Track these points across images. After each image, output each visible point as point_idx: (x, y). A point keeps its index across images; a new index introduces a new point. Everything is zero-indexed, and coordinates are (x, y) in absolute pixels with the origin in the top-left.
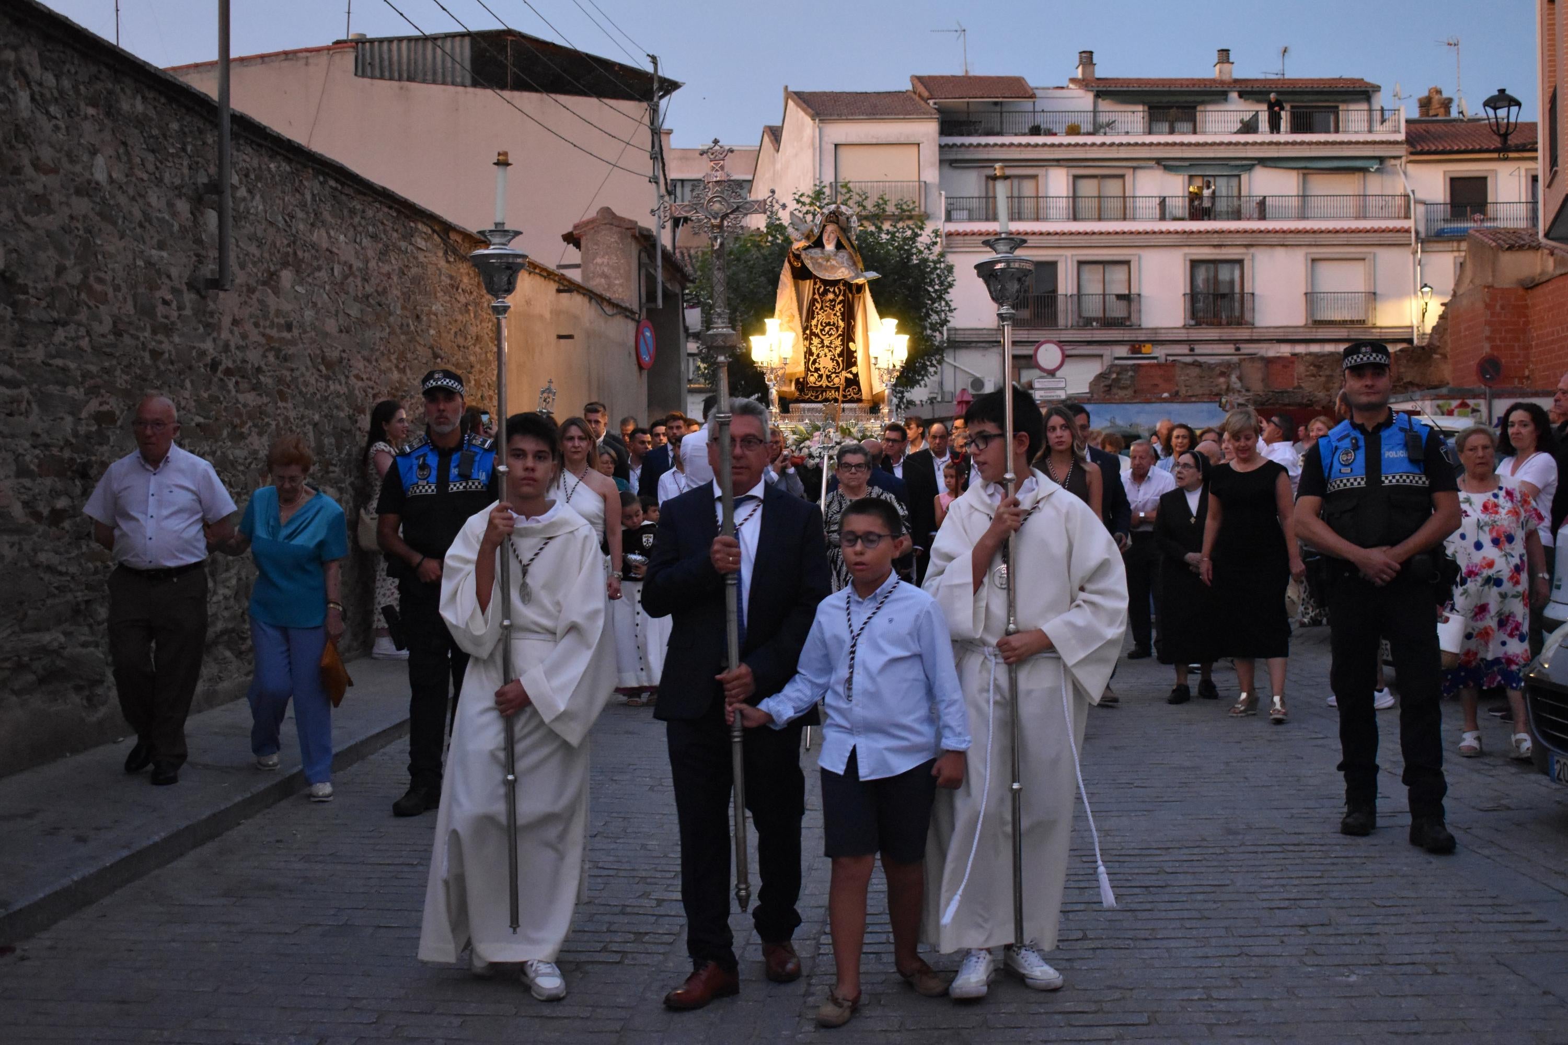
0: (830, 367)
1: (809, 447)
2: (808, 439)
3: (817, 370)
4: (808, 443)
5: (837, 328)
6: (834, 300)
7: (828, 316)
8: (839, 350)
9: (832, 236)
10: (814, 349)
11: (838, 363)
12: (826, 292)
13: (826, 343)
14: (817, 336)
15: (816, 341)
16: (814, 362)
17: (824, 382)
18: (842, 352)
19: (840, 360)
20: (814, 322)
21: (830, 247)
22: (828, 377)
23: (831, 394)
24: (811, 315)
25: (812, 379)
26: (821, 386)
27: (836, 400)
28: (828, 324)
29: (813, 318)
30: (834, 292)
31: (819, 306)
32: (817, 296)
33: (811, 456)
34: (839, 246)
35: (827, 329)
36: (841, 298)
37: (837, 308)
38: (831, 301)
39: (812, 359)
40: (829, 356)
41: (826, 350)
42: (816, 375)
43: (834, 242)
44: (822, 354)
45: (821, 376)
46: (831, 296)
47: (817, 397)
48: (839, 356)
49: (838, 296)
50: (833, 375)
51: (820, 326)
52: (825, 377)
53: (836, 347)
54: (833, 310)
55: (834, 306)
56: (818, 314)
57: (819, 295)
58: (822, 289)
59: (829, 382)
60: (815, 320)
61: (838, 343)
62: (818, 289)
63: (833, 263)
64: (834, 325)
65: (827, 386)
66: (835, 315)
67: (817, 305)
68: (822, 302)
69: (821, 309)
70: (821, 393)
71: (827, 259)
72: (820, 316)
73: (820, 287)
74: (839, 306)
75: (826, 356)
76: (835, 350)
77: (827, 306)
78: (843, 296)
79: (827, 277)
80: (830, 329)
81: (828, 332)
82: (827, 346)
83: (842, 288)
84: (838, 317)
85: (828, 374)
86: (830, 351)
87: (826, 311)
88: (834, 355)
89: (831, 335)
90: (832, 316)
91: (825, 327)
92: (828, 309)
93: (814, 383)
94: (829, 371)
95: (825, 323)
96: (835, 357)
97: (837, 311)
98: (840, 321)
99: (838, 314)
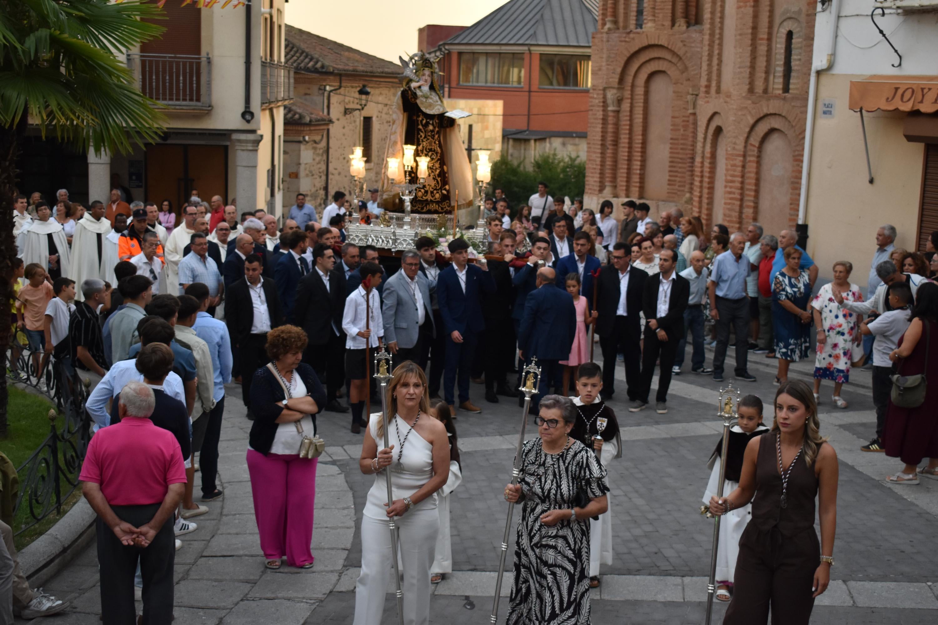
0: (433, 185)
3: (424, 187)
5: (437, 153)
7: (431, 145)
8: (438, 171)
9: (429, 79)
11: (437, 182)
12: (427, 124)
17: (429, 197)
18: (440, 172)
19: (439, 179)
21: (426, 88)
22: (432, 192)
23: (433, 207)
24: (417, 142)
25: (420, 194)
26: (427, 200)
28: (431, 150)
30: (433, 124)
31: (423, 135)
32: (420, 127)
34: (433, 88)
36: (437, 129)
37: (436, 138)
38: (432, 131)
40: (432, 176)
42: (423, 191)
43: (430, 84)
45: (426, 192)
46: (431, 127)
47: (422, 209)
48: (439, 175)
50: (435, 192)
51: (425, 152)
52: (429, 192)
53: (436, 169)
54: (433, 139)
55: (434, 136)
56: (423, 141)
57: (423, 126)
58: (424, 122)
59: (432, 197)
60: (421, 146)
61: (437, 165)
62: (421, 121)
63: (430, 101)
64: (434, 151)
65: (431, 200)
66: (435, 143)
67: (421, 134)
68: (425, 131)
69: (425, 137)
70: (426, 206)
71: (427, 98)
72: (424, 143)
73: (423, 120)
74: (437, 136)
75: (430, 176)
76: (436, 171)
77: (429, 136)
78: (438, 127)
79: (428, 112)
80: (432, 154)
81: (431, 156)
82: (430, 168)
83: (437, 121)
84: (437, 144)
85: (432, 190)
86: (432, 172)
87: (428, 139)
88: (435, 175)
89: (432, 159)
90: (433, 144)
91: (429, 152)
92: (430, 138)
93: (422, 197)
94: (432, 188)
95: (429, 149)
96: (436, 177)
97: (436, 140)
98: (438, 148)
99: (437, 142)
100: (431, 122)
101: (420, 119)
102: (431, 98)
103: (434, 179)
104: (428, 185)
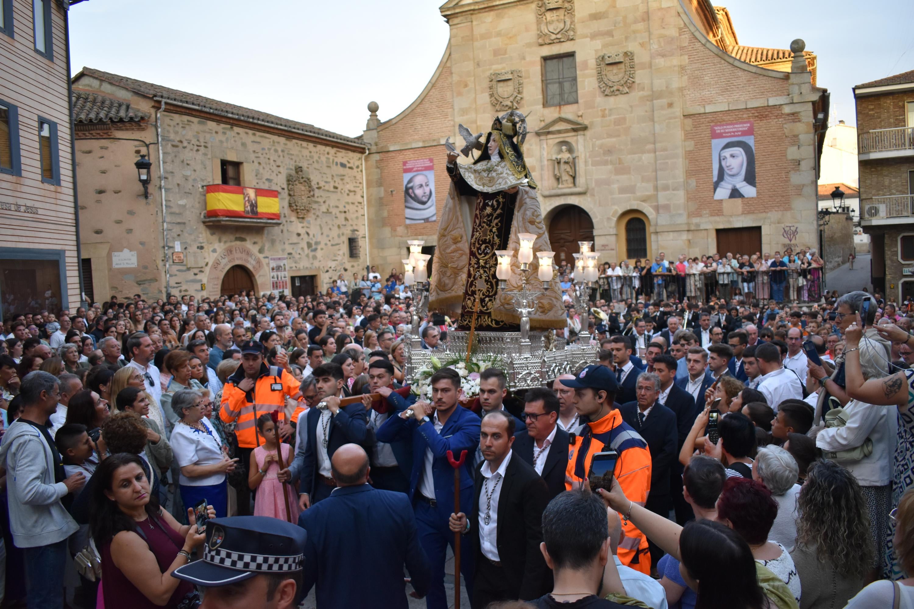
0: (484, 290)
3: (473, 293)
5: (492, 246)
6: (491, 215)
7: (485, 233)
8: (493, 270)
10: (472, 270)
12: (485, 206)
13: (482, 262)
14: (474, 255)
15: (473, 261)
16: (472, 284)
17: (478, 307)
19: (494, 281)
20: (473, 240)
21: (495, 158)
22: (482, 301)
24: (473, 232)
25: (469, 303)
26: (476, 311)
28: (484, 242)
29: (472, 236)
30: (492, 206)
32: (478, 212)
34: (501, 157)
35: (483, 246)
36: (499, 211)
37: (494, 224)
38: (488, 216)
39: (470, 280)
40: (483, 278)
41: (482, 271)
42: (472, 298)
43: (497, 151)
44: (478, 274)
45: (476, 300)
46: (488, 210)
48: (493, 277)
49: (496, 210)
50: (487, 299)
51: (477, 244)
52: (479, 301)
53: (491, 267)
54: (489, 226)
55: (491, 221)
56: (477, 231)
57: (480, 210)
58: (481, 204)
59: (483, 307)
61: (492, 262)
62: (479, 205)
63: (494, 174)
64: (490, 240)
65: (481, 312)
66: (491, 231)
67: (477, 221)
68: (481, 217)
69: (480, 225)
70: (477, 319)
71: (490, 171)
72: (478, 234)
73: (480, 202)
74: (496, 221)
75: (481, 277)
76: (490, 270)
77: (484, 222)
78: (502, 209)
79: (486, 189)
80: (486, 247)
81: (484, 250)
82: (483, 267)
83: (501, 200)
84: (494, 233)
85: (483, 297)
86: (485, 271)
87: (483, 227)
88: (488, 276)
89: (486, 254)
90: (488, 233)
91: (481, 245)
92: (485, 225)
93: (471, 308)
94: (483, 294)
95: (482, 241)
96: (489, 278)
97: (493, 227)
98: (496, 238)
99: (494, 230)
100: (490, 204)
102: (495, 171)
103: (486, 281)
104: (479, 290)
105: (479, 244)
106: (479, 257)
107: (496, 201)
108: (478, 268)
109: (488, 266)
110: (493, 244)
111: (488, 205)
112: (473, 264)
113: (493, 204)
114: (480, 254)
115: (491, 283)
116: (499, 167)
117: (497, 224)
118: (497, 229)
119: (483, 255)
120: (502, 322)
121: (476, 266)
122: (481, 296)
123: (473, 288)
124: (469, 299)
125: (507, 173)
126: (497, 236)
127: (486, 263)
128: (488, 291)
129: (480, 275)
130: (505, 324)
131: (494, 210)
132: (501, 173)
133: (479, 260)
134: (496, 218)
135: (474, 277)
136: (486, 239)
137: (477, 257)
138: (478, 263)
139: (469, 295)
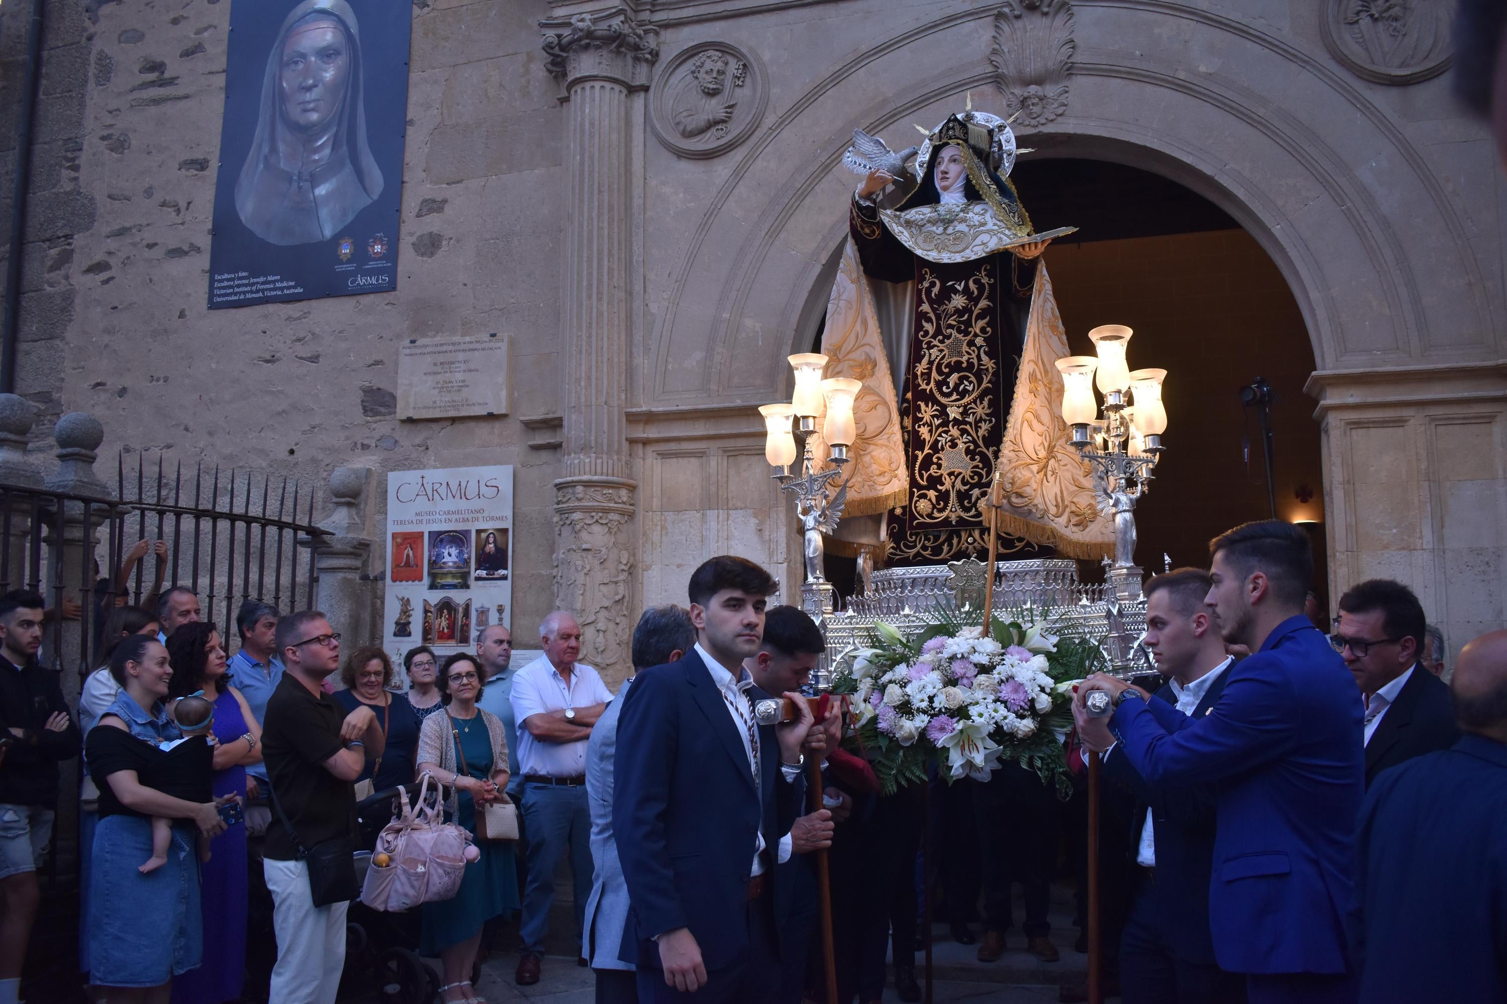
0: (967, 473)
1: (903, 684)
2: (904, 659)
3: (934, 482)
4: (901, 670)
6: (966, 310)
7: (955, 352)
8: (985, 427)
9: (954, 169)
10: (924, 431)
11: (984, 460)
12: (946, 294)
13: (953, 413)
14: (929, 398)
15: (927, 412)
16: (927, 463)
17: (953, 512)
18: (993, 430)
19: (990, 452)
20: (921, 368)
21: (952, 199)
22: (963, 496)
23: (972, 539)
24: (916, 356)
25: (923, 506)
26: (946, 521)
27: (983, 555)
28: (956, 367)
29: (919, 359)
30: (966, 291)
31: (930, 328)
32: (925, 307)
33: (905, 708)
34: (972, 194)
35: (953, 379)
36: (983, 303)
37: (977, 326)
38: (959, 312)
39: (921, 456)
40: (961, 446)
41: (955, 432)
42: (932, 494)
43: (960, 183)
44: (944, 440)
45: (943, 497)
46: (958, 301)
47: (937, 550)
48: (988, 442)
49: (976, 301)
50: (976, 492)
52: (953, 495)
53: (978, 422)
54: (966, 333)
55: (968, 324)
56: (930, 347)
57: (931, 302)
58: (936, 290)
59: (967, 510)
60: (925, 361)
61: (981, 410)
62: (928, 291)
63: (962, 227)
65: (961, 521)
66: (971, 344)
67: (927, 326)
68: (938, 317)
69: (938, 332)
70: (949, 540)
71: (947, 222)
72: (934, 352)
73: (933, 284)
74: (981, 323)
75: (954, 445)
76: (977, 428)
77: (951, 326)
78: (989, 298)
79: (946, 258)
80: (961, 379)
81: (957, 386)
82: (956, 422)
83: (985, 280)
84: (979, 349)
85: (963, 488)
86: (963, 432)
87: (949, 337)
88: (974, 442)
89: (963, 394)
90: (965, 348)
91: (948, 375)
92: (954, 333)
93: (930, 516)
94: (964, 483)
95: (947, 366)
96: (977, 446)
97: (976, 335)
98: (985, 358)
99: (979, 341)
100: (959, 287)
101: (926, 284)
102: (963, 220)
103: (968, 451)
104: (950, 474)
105: (940, 372)
106: (943, 400)
107: (975, 282)
108: (945, 423)
109: (970, 419)
110: (979, 370)
111: (956, 292)
112: (927, 418)
113: (967, 285)
114: (948, 395)
115: (982, 454)
116: (971, 215)
117: (983, 330)
118: (985, 340)
119: (955, 397)
120: (1020, 539)
121: (937, 422)
122: (958, 485)
123: (933, 470)
124: (924, 496)
125: (995, 225)
126: (985, 353)
127: (965, 413)
128: (975, 473)
129: (952, 441)
130: (1028, 544)
131: (973, 300)
132: (983, 224)
133: (944, 407)
134: (980, 317)
135: (935, 447)
136: (959, 363)
137: (936, 402)
138: (943, 412)
139: (920, 488)
